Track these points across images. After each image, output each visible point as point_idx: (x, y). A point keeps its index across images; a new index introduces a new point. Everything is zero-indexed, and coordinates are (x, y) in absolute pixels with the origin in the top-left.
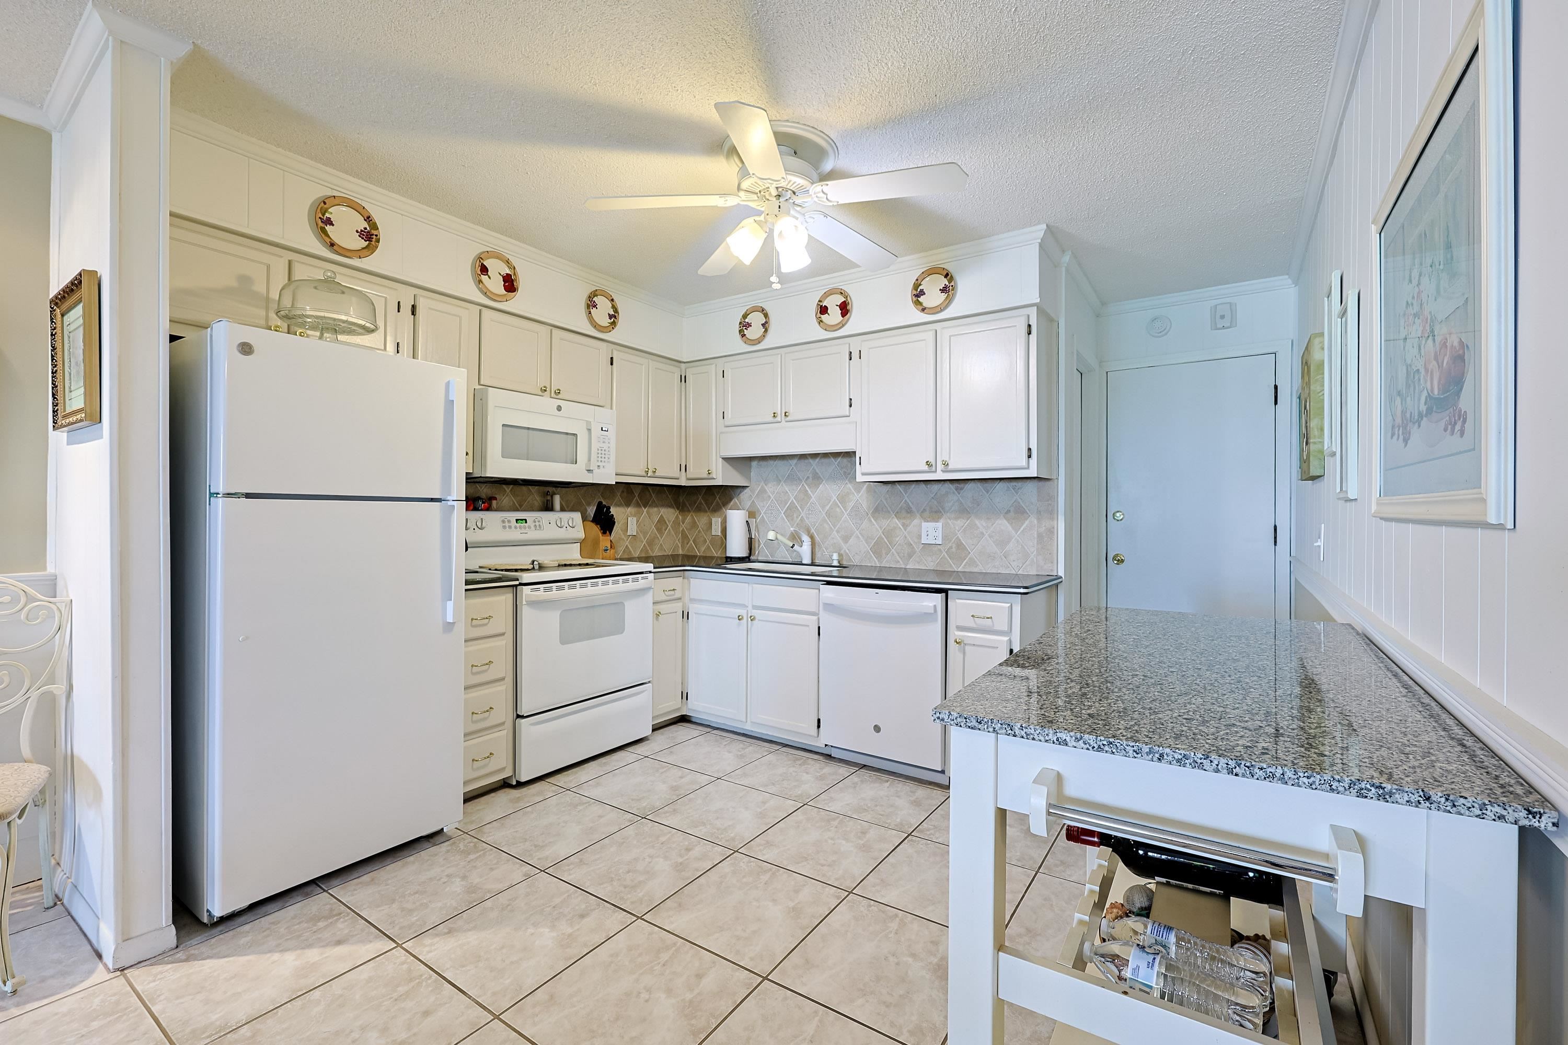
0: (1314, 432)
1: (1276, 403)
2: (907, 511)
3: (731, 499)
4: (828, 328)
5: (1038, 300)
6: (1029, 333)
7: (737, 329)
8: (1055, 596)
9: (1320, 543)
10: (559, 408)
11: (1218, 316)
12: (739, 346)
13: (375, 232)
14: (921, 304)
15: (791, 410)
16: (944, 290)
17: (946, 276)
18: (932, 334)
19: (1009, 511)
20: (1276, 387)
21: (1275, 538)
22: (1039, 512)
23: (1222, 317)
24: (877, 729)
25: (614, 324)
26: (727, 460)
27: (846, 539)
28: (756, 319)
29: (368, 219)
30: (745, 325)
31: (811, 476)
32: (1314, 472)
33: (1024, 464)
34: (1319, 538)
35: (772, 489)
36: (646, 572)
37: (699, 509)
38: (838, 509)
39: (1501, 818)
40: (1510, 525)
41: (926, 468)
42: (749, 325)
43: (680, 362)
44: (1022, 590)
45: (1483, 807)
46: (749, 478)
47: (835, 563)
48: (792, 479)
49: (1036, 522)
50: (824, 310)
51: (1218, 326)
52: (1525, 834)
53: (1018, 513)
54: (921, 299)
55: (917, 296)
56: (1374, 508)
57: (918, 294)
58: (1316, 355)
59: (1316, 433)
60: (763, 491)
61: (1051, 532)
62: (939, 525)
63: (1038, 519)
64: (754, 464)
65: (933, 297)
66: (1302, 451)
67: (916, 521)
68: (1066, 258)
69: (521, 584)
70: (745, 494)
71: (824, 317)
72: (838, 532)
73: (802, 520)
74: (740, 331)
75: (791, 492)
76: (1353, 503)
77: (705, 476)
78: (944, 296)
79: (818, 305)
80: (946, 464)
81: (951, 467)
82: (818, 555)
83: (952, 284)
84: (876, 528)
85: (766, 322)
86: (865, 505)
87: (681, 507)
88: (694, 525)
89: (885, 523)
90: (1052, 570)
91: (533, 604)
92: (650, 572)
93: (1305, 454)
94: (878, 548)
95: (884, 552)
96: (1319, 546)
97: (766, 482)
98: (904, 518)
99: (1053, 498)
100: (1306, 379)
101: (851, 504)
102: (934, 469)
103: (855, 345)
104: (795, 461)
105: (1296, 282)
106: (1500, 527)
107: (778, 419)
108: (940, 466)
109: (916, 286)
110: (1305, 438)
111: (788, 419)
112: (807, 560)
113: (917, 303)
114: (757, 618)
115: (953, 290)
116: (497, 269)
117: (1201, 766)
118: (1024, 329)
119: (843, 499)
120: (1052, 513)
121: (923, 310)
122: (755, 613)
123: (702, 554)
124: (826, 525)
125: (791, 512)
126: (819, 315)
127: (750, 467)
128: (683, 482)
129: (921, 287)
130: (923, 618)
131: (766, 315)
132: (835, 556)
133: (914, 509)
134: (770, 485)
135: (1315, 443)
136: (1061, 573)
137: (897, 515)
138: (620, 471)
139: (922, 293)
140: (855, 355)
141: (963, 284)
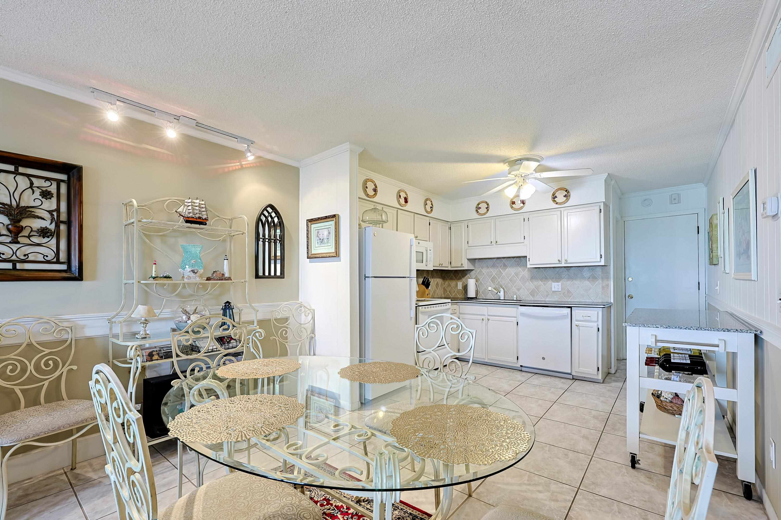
0: (714, 249)
1: (698, 233)
2: (546, 278)
3: (466, 275)
4: (515, 210)
5: (604, 201)
6: (600, 212)
7: (475, 209)
8: (609, 309)
9: (718, 288)
10: (419, 243)
11: (673, 199)
12: (475, 216)
13: (376, 189)
14: (555, 201)
15: (498, 241)
16: (565, 196)
17: (566, 191)
18: (559, 213)
19: (589, 278)
20: (698, 227)
21: (699, 287)
22: (602, 278)
23: (675, 199)
24: (544, 358)
25: (432, 210)
26: (469, 260)
27: (519, 290)
28: (483, 206)
29: (375, 185)
30: (478, 208)
31: (502, 265)
32: (714, 263)
33: (599, 260)
34: (717, 286)
35: (485, 271)
36: (447, 303)
37: (452, 279)
38: (515, 278)
39: (751, 332)
40: (756, 280)
41: (558, 262)
42: (480, 208)
43: (448, 222)
44: (602, 306)
45: (747, 331)
46: (475, 266)
47: (515, 299)
48: (494, 266)
49: (601, 282)
50: (513, 203)
51: (673, 203)
52: (756, 335)
53: (593, 278)
54: (556, 199)
55: (554, 198)
56: (733, 276)
57: (554, 197)
58: (715, 222)
59: (715, 249)
60: (481, 271)
61: (608, 285)
62: (560, 284)
63: (602, 281)
64: (477, 261)
65: (560, 198)
66: (710, 255)
67: (550, 282)
68: (613, 182)
69: (418, 306)
70: (472, 273)
71: (514, 205)
72: (515, 287)
73: (499, 282)
74: (476, 210)
75: (494, 272)
76: (728, 274)
77: (460, 266)
78: (565, 198)
79: (511, 201)
80: (566, 261)
81: (568, 262)
82: (506, 296)
83: (569, 194)
84: (532, 285)
85: (488, 207)
86: (527, 276)
87: (444, 278)
88: (449, 285)
89: (536, 283)
90: (608, 300)
91: (422, 313)
92: (449, 303)
93: (711, 256)
94: (532, 294)
95: (535, 294)
96: (717, 289)
97: (482, 268)
98: (544, 281)
99: (608, 273)
100: (711, 229)
101: (521, 276)
102: (561, 262)
103: (526, 217)
104: (495, 260)
105: (706, 186)
106: (755, 280)
107: (493, 244)
108: (563, 261)
109: (554, 194)
110: (711, 250)
111: (497, 244)
112: (502, 298)
113: (554, 201)
114: (490, 319)
115: (569, 196)
116: (403, 195)
117: (690, 329)
118: (599, 210)
119: (517, 274)
120: (608, 278)
121: (557, 203)
122: (489, 317)
123: (453, 297)
124: (509, 284)
125: (493, 280)
126: (511, 205)
127: (475, 262)
128: (450, 268)
129: (555, 195)
130: (563, 317)
131: (488, 205)
132: (515, 296)
133: (548, 278)
134: (484, 269)
135: (714, 252)
136: (612, 301)
137: (541, 280)
138: (434, 265)
139: (556, 197)
140: (526, 220)
141: (573, 194)
